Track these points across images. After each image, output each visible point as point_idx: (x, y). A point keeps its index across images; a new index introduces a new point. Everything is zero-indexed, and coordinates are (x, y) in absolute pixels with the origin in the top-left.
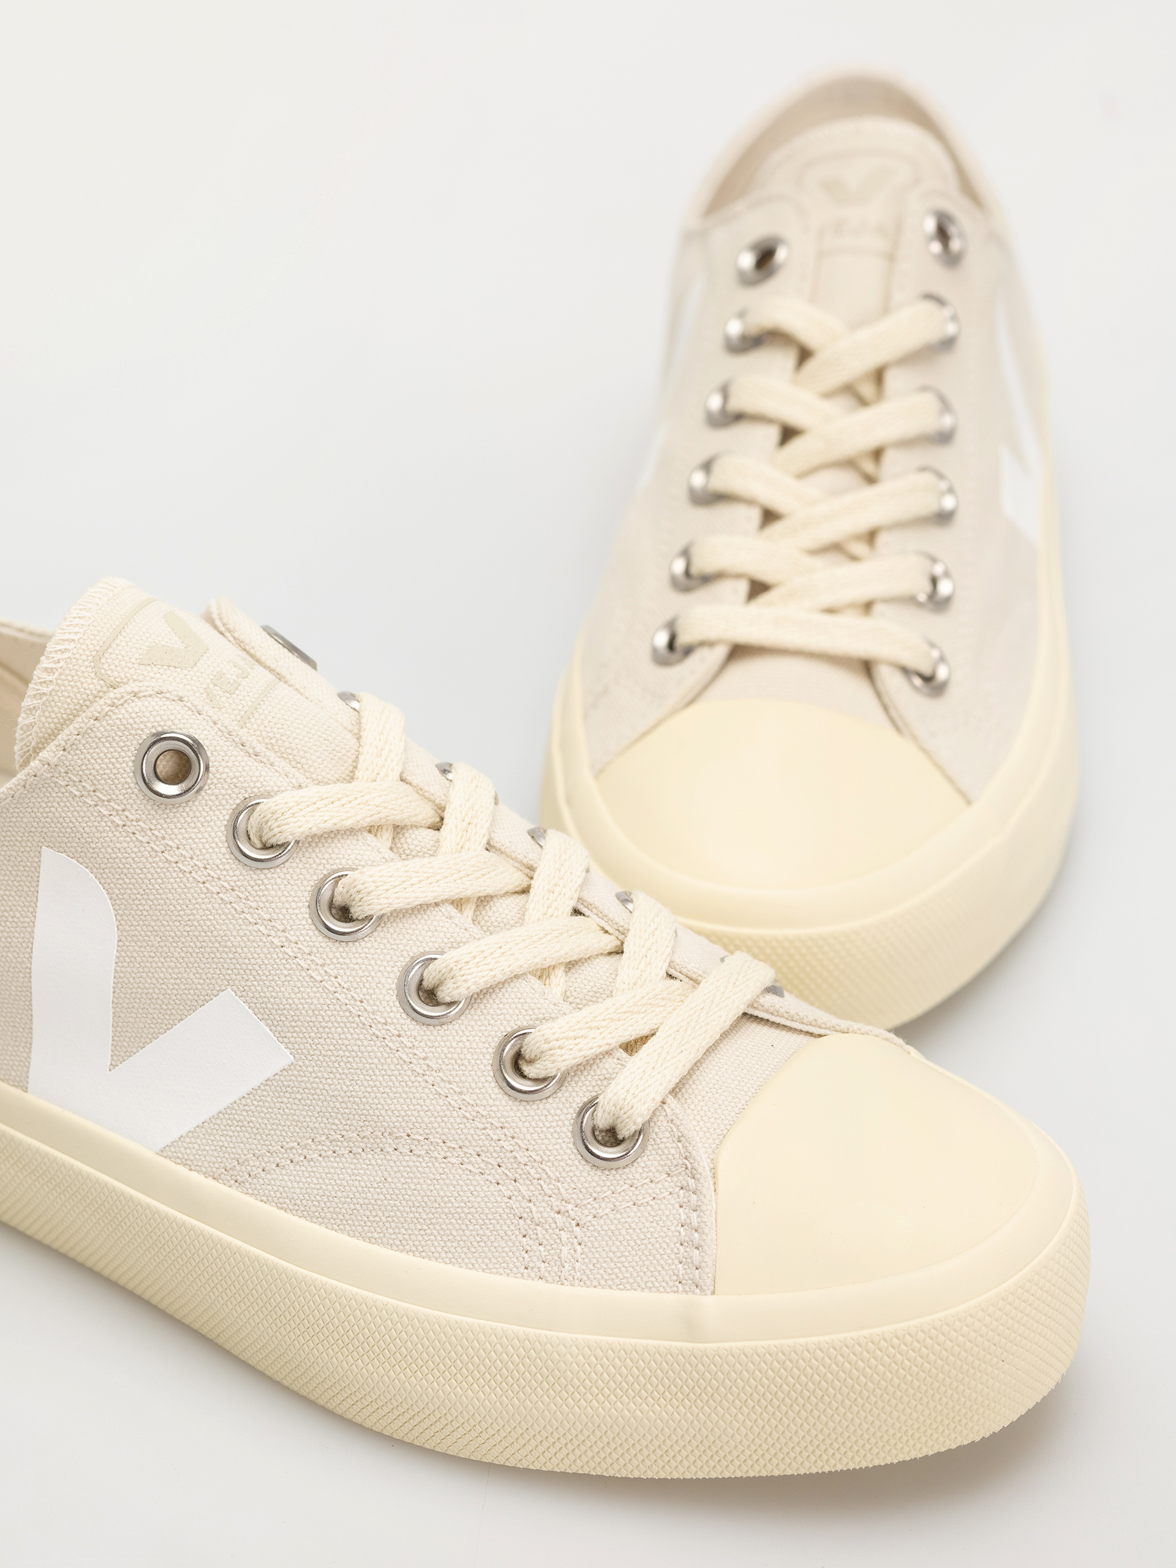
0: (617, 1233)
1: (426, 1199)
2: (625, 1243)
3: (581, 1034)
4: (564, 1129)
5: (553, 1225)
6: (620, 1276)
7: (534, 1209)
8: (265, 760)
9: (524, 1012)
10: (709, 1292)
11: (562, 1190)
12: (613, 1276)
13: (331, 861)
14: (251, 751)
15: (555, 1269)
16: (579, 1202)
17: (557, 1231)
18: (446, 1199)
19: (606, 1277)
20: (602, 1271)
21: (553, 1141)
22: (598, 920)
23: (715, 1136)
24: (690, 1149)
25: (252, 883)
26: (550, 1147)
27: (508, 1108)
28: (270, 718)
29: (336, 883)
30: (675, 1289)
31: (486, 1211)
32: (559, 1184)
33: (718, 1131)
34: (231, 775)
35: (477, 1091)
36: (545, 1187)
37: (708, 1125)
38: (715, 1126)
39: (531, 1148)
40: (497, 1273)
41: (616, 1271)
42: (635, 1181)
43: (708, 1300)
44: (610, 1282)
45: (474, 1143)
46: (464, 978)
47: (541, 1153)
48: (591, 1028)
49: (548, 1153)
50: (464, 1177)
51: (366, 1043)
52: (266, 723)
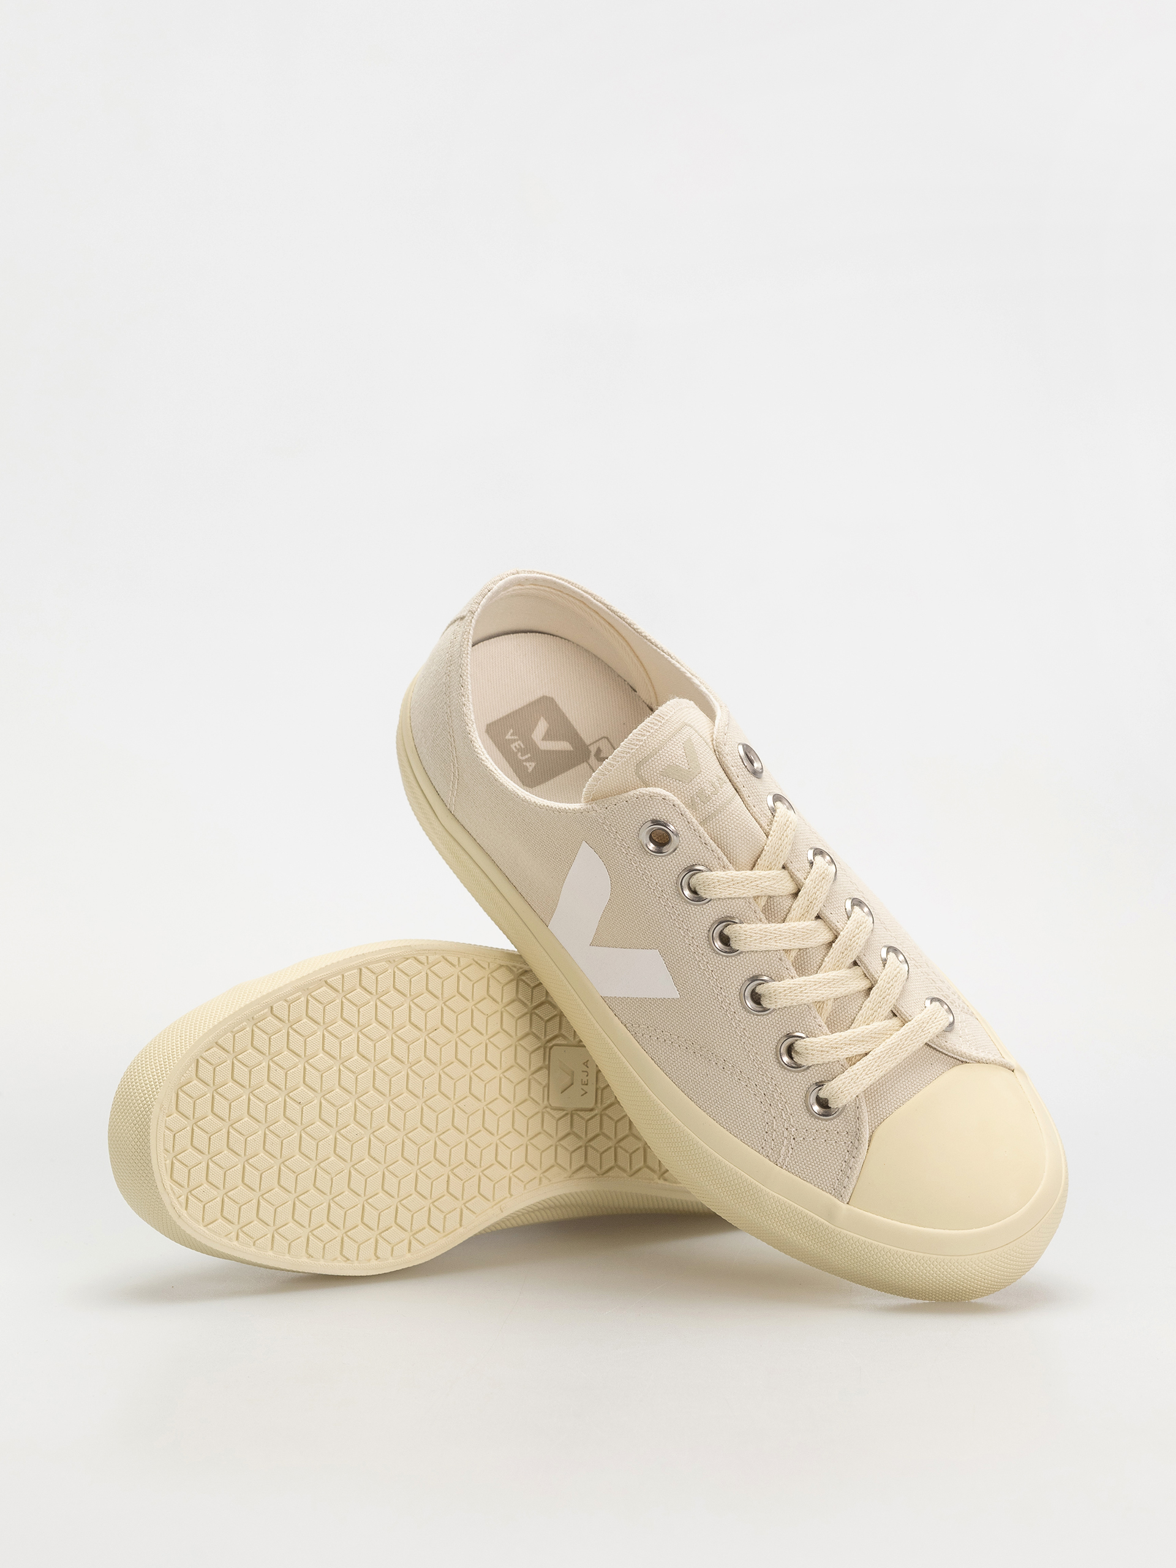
0: (812, 1151)
1: (724, 1094)
2: (814, 1158)
3: (826, 1050)
4: (803, 1092)
5: (782, 1135)
6: (806, 1173)
7: (775, 1123)
8: (710, 848)
9: (802, 1025)
10: (846, 1202)
11: (791, 1120)
12: (803, 1172)
13: (728, 912)
14: (703, 842)
15: (776, 1156)
16: (798, 1128)
17: (783, 1138)
18: (733, 1099)
19: (799, 1171)
20: (798, 1167)
21: (795, 1095)
22: (864, 970)
23: (879, 1118)
24: (862, 1126)
25: (684, 909)
26: (792, 1098)
27: (778, 1070)
28: (721, 823)
29: (726, 926)
30: (831, 1192)
31: (751, 1113)
32: (791, 1116)
33: (882, 1116)
34: (689, 852)
35: (765, 1056)
36: (784, 1115)
37: (878, 1111)
38: (881, 1113)
39: (783, 1094)
40: (747, 1144)
41: (805, 1170)
42: (830, 1130)
43: (844, 1206)
44: (800, 1174)
45: (755, 1080)
46: (776, 1000)
47: (787, 1098)
48: (832, 1048)
49: (791, 1100)
50: (746, 1093)
51: (717, 1009)
52: (718, 825)
